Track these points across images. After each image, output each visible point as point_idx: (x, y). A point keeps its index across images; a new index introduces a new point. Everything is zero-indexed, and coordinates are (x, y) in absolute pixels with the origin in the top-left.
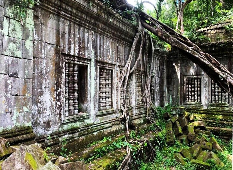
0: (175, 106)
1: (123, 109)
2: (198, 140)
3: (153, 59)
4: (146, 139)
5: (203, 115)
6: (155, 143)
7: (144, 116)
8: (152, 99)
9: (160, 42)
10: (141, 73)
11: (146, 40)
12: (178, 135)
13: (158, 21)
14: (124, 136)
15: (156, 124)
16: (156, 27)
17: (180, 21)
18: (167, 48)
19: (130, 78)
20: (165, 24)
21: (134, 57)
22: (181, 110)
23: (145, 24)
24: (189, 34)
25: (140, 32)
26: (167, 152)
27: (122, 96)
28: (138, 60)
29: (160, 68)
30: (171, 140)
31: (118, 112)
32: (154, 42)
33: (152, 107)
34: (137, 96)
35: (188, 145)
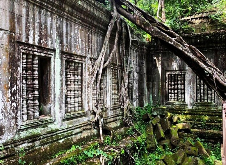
0: (156, 106)
1: (95, 110)
2: (182, 144)
3: (131, 52)
4: (123, 145)
5: (188, 116)
6: (133, 149)
7: (121, 118)
8: (130, 98)
9: (138, 32)
10: (117, 68)
11: (122, 28)
12: (160, 139)
13: (135, 7)
14: (97, 143)
15: (135, 128)
16: (134, 13)
17: (162, 8)
18: (146, 39)
19: (104, 73)
20: (144, 10)
21: (109, 48)
22: (162, 111)
23: (120, 9)
24: (171, 23)
25: (115, 19)
26: (148, 159)
27: (94, 95)
28: (113, 51)
29: (139, 62)
30: (152, 145)
31: (90, 114)
32: (132, 32)
33: (129, 108)
34: (112, 95)
35: (171, 151)
